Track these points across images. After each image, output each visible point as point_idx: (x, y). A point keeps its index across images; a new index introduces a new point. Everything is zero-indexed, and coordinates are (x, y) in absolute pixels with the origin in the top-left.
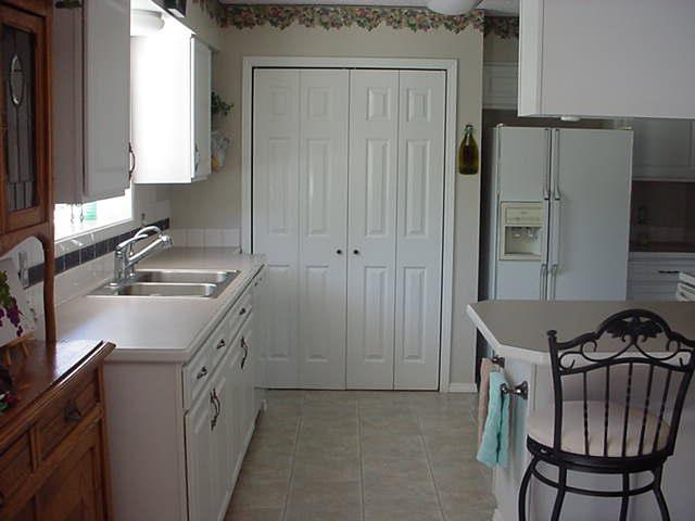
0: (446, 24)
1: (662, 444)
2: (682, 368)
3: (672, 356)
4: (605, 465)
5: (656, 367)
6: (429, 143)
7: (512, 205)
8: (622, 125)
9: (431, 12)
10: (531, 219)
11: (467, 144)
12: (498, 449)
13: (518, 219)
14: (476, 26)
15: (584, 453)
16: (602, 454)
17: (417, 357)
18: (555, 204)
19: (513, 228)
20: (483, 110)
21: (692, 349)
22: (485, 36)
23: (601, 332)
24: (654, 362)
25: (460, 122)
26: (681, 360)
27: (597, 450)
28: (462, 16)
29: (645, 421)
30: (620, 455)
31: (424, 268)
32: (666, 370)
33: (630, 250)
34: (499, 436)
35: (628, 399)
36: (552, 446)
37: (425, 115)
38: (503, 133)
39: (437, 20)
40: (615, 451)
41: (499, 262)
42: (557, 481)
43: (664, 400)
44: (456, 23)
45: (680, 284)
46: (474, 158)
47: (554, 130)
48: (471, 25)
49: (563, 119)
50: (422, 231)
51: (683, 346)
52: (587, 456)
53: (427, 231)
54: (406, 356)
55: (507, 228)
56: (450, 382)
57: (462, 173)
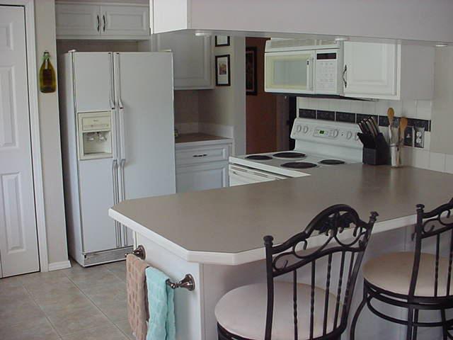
6: (13, 68)
7: (87, 115)
10: (102, 125)
11: (46, 68)
13: (92, 126)
17: (17, 248)
18: (120, 112)
19: (88, 133)
23: (310, 231)
30: (308, 338)
31: (18, 173)
33: (176, 142)
37: (8, 45)
41: (81, 162)
45: (230, 166)
46: (52, 79)
47: (115, 53)
50: (14, 143)
53: (17, 143)
54: (10, 248)
55: (83, 134)
56: (49, 263)
57: (42, 92)
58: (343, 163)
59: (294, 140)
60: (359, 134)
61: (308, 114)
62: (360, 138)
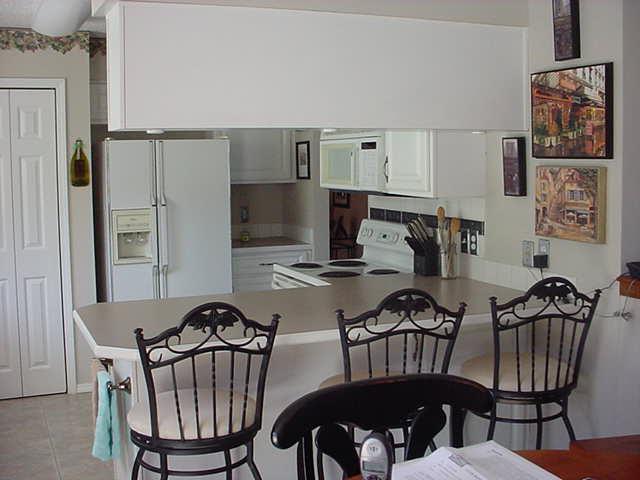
0: (53, 45)
1: (250, 421)
2: (260, 351)
3: (250, 342)
4: (202, 446)
5: (236, 353)
6: (41, 158)
7: (121, 213)
8: (221, 135)
9: (37, 33)
10: (140, 225)
11: (78, 158)
12: (111, 443)
13: (129, 225)
14: (82, 47)
15: (179, 438)
16: (196, 437)
17: (43, 363)
18: (162, 210)
19: (125, 234)
20: (92, 126)
21: (267, 333)
22: (91, 56)
23: (183, 327)
24: (234, 348)
25: (70, 137)
26: (258, 344)
27: (191, 434)
28: (68, 37)
29: (231, 402)
30: (212, 436)
31: (44, 277)
32: (247, 355)
33: (233, 247)
34: (110, 430)
35: (214, 385)
36: (150, 435)
37: (36, 132)
38: (110, 146)
39: (43, 41)
40: (207, 433)
41: (115, 267)
42: (159, 467)
43: (247, 382)
44: (64, 44)
45: (275, 275)
46: (86, 171)
47: (157, 141)
48: (76, 47)
49: (149, 132)
50: (39, 243)
51: (259, 332)
52: (183, 440)
53: (44, 243)
54: (32, 363)
55: (119, 234)
56: (77, 383)
57: (74, 185)
58: (397, 272)
59: (362, 247)
60: (407, 238)
61: (378, 215)
62: (409, 243)
